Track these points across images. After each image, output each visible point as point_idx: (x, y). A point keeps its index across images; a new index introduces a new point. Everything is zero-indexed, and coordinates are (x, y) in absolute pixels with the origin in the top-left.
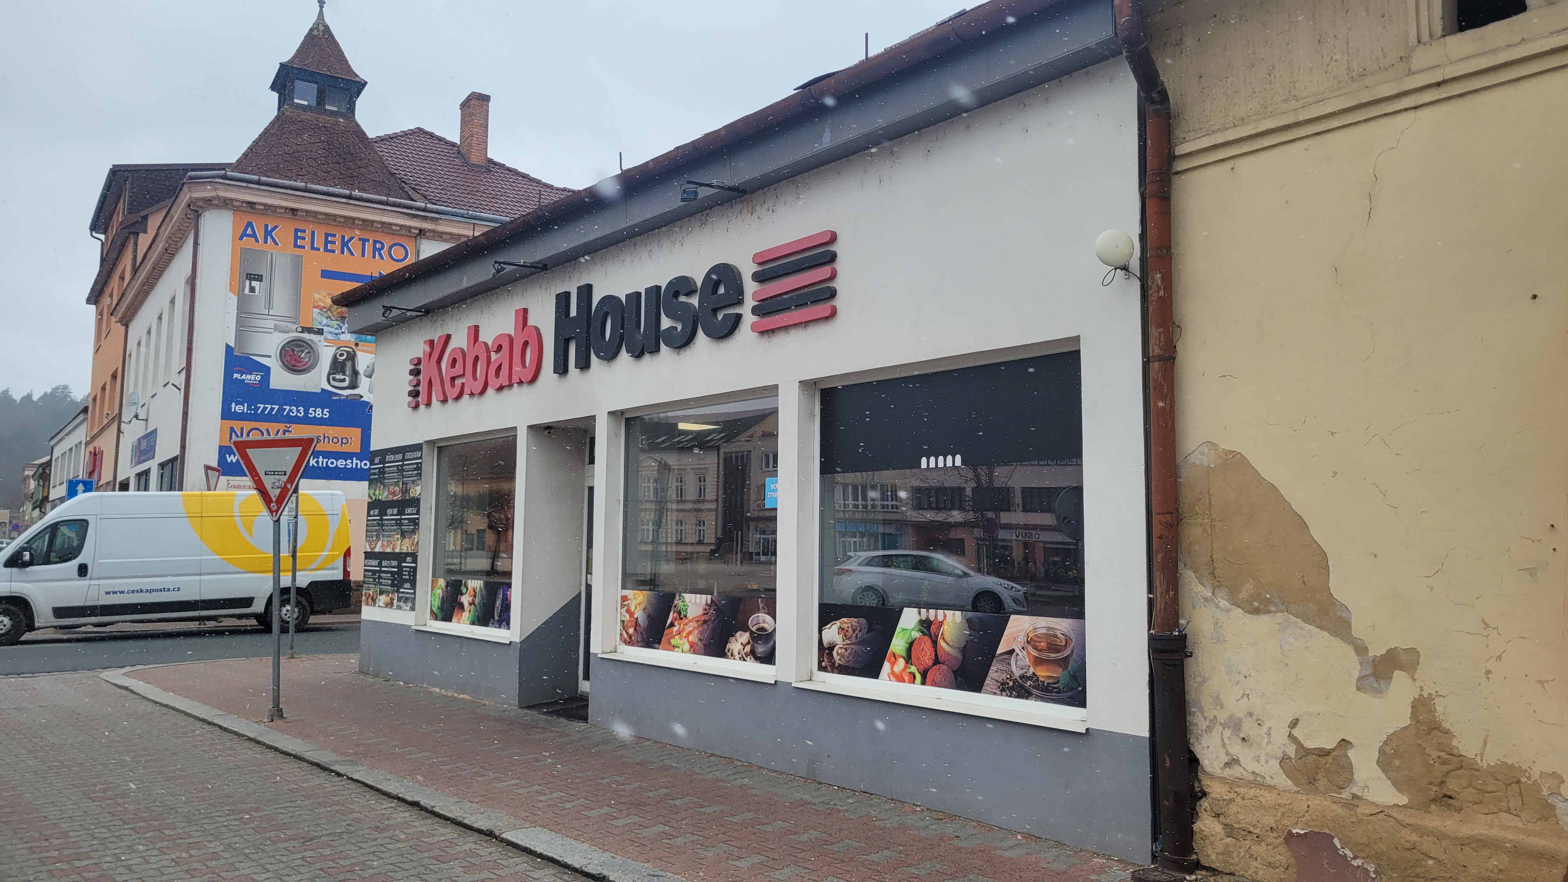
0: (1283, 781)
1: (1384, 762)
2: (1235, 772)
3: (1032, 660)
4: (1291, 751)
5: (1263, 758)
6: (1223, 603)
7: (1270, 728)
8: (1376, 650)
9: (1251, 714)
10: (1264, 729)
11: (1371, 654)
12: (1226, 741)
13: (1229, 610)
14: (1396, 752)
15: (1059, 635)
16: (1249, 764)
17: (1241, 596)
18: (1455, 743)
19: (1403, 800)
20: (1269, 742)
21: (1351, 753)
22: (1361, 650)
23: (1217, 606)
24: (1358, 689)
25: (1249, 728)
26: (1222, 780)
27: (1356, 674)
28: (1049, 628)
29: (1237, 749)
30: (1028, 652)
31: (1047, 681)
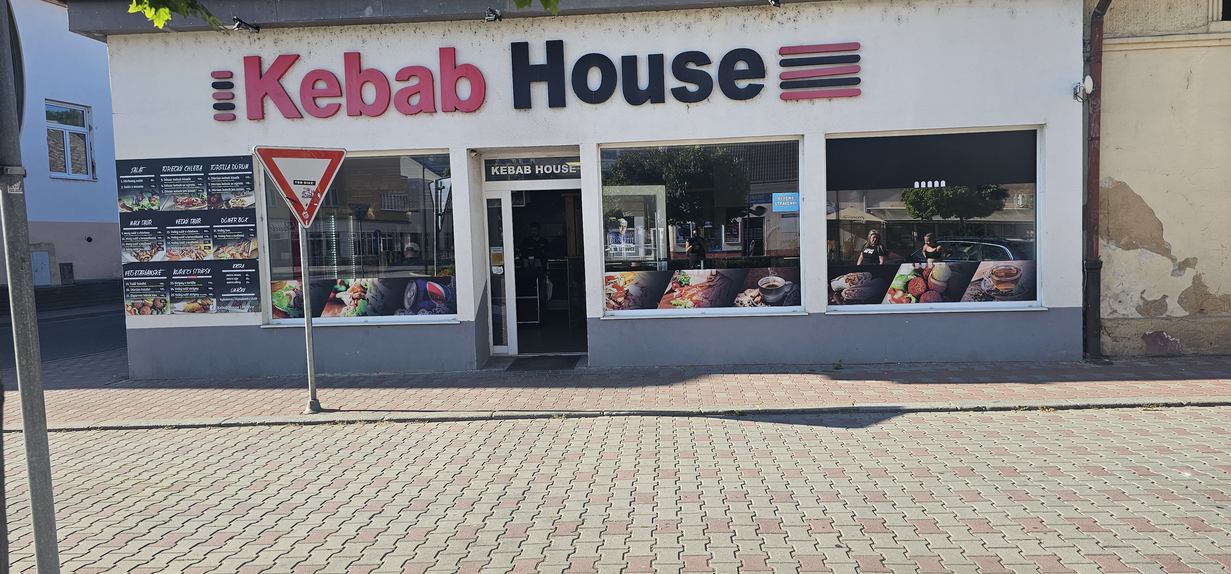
0: (1138, 315)
1: (1180, 302)
2: (1115, 315)
3: (995, 282)
4: (1141, 303)
5: (1128, 308)
6: (1113, 247)
7: (1132, 296)
8: (1180, 260)
9: (1123, 291)
10: (1130, 296)
11: (1178, 261)
12: (1111, 304)
13: (1115, 249)
14: (1185, 297)
15: (1012, 268)
16: (1121, 311)
17: (1121, 243)
18: (1208, 290)
19: (1187, 313)
20: (1131, 301)
21: (1167, 300)
22: (1174, 260)
23: (1110, 248)
24: (1172, 275)
25: (1122, 297)
26: (1110, 320)
27: (1171, 269)
28: (1006, 266)
29: (1116, 306)
30: (993, 279)
31: (1004, 291)
